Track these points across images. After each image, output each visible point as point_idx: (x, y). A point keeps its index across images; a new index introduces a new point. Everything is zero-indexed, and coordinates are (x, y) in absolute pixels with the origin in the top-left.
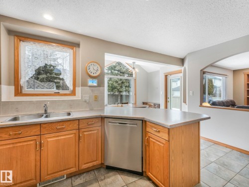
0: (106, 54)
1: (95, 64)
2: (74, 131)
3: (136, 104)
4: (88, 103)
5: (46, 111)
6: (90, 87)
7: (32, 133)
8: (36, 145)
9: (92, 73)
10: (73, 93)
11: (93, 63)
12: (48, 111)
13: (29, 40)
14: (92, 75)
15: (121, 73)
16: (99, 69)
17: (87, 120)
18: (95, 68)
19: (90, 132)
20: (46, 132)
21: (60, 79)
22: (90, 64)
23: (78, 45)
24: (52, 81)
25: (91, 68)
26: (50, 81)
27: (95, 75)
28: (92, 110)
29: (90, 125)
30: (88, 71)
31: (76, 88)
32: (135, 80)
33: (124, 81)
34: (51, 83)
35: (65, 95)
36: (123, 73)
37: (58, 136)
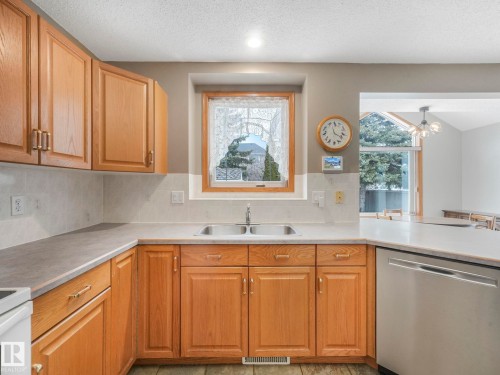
0: (361, 94)
1: (337, 121)
2: (306, 269)
3: (420, 214)
4: (322, 208)
5: (248, 219)
6: (326, 172)
7: (236, 262)
8: (242, 284)
9: (332, 143)
10: (290, 186)
11: (332, 121)
12: (252, 221)
13: (221, 95)
14: (331, 146)
15: (367, 140)
16: (348, 132)
17: (333, 248)
18: (338, 130)
19: (341, 277)
20: (257, 263)
21: (246, 162)
22: (326, 124)
23: (298, 88)
24: (235, 167)
25: (329, 130)
26: (232, 166)
27: (337, 146)
28: (330, 223)
29: (340, 259)
30: (323, 138)
31: (296, 176)
32: (420, 153)
33: (376, 159)
34: (236, 170)
35: (276, 190)
36: (373, 141)
37: (276, 274)
